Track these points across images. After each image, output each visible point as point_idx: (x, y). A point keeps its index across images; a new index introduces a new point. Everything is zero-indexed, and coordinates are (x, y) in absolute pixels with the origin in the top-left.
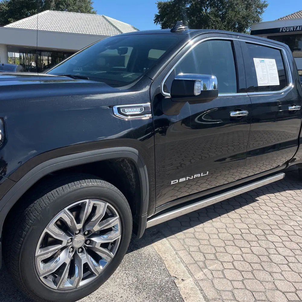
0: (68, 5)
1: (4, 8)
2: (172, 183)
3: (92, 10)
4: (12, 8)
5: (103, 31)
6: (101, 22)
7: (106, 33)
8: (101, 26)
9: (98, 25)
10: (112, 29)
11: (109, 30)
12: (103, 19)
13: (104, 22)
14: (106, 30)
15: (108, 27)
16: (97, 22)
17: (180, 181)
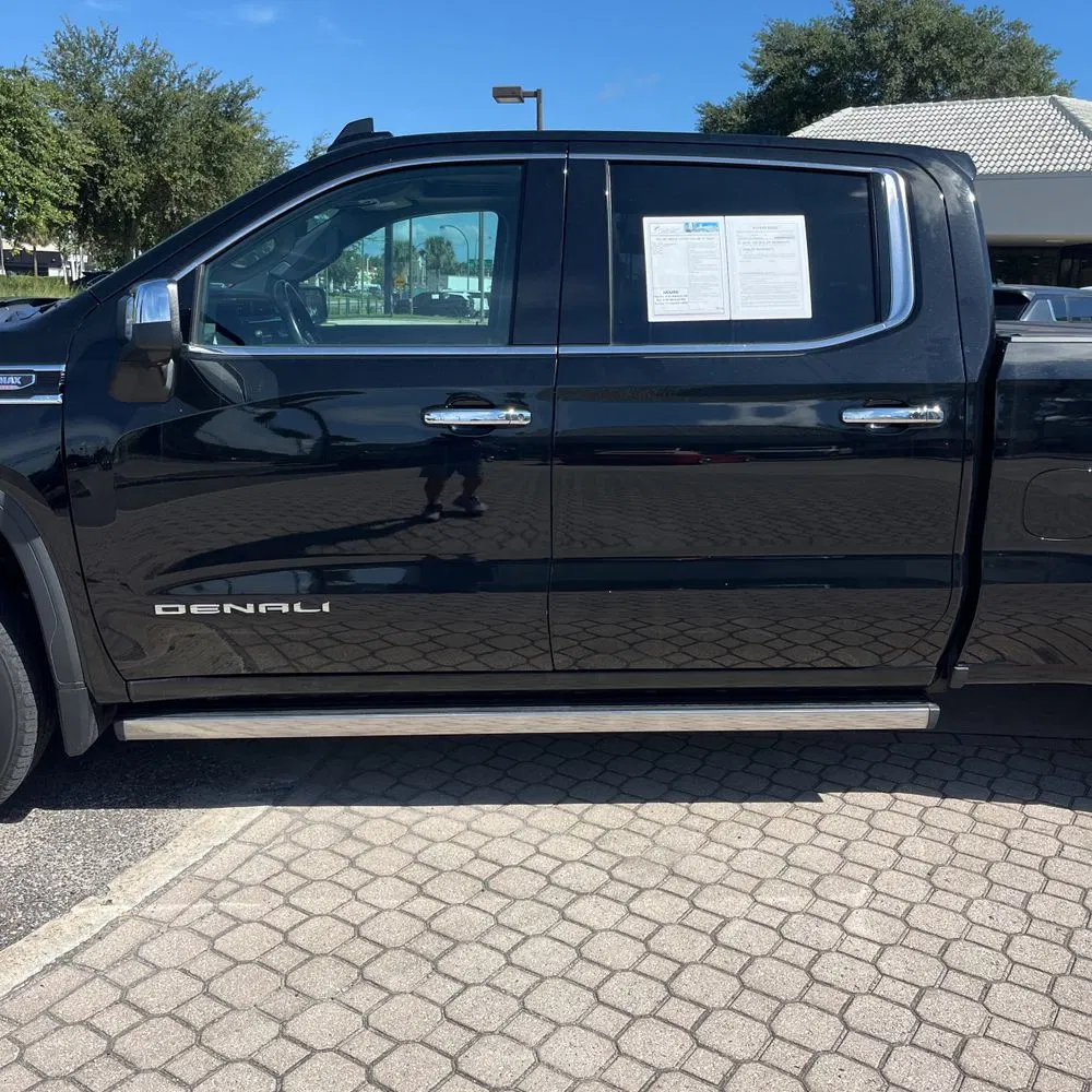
0: (952, 79)
1: (734, 120)
2: (159, 610)
3: (1055, 82)
4: (760, 115)
5: (1037, 156)
6: (1036, 123)
7: (1047, 162)
8: (1033, 139)
9: (1023, 134)
10: (1078, 143)
11: (1061, 149)
12: (1049, 112)
13: (1049, 122)
14: (1047, 150)
15: (1060, 138)
16: (1023, 123)
17: (194, 609)
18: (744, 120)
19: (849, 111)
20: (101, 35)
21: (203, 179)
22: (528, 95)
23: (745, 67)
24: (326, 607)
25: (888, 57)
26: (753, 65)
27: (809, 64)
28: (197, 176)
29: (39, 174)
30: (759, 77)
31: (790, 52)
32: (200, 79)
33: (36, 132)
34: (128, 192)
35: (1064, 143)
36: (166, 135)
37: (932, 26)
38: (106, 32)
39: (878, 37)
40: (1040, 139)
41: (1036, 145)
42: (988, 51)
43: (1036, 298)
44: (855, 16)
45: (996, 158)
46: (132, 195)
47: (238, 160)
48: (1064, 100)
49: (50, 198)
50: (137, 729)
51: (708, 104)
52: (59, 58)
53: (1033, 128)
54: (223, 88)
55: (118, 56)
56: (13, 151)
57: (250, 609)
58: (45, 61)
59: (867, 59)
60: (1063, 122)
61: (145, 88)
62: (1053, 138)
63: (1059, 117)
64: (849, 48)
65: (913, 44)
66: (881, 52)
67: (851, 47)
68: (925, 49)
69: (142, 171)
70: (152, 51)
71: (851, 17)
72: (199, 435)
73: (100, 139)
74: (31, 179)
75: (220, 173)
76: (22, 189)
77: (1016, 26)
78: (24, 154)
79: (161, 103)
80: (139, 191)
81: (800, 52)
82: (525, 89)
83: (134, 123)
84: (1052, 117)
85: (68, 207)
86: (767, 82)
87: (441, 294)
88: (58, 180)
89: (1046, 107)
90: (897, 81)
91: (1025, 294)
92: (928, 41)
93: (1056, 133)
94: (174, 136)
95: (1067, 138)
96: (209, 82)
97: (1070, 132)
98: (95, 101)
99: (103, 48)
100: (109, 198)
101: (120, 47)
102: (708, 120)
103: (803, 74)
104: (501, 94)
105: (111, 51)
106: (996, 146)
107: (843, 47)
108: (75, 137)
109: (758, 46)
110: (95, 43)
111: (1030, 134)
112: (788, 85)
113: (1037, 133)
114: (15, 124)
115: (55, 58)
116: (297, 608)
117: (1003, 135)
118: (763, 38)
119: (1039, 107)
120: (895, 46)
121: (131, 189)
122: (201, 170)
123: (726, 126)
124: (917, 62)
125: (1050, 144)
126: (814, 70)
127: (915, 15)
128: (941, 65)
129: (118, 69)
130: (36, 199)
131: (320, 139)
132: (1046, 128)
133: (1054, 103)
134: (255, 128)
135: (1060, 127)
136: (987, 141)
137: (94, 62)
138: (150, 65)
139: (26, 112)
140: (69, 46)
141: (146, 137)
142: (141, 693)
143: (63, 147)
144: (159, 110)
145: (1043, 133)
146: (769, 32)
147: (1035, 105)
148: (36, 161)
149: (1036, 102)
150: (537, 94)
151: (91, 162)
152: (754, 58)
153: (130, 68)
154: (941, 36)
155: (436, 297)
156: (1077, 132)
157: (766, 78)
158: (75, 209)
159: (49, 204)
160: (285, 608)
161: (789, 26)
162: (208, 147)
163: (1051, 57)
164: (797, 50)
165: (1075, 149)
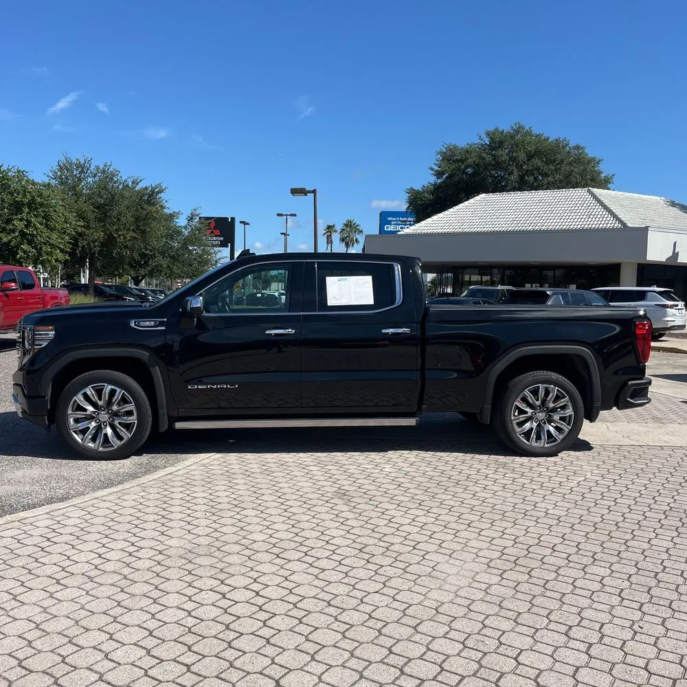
1: (426, 197)
2: (189, 387)
4: (441, 195)
5: (579, 220)
6: (580, 202)
7: (584, 223)
8: (578, 211)
9: (573, 208)
10: (601, 213)
11: (592, 216)
12: (587, 197)
13: (587, 202)
14: (584, 217)
15: (592, 210)
16: (573, 202)
17: (199, 387)
18: (431, 197)
19: (483, 195)
20: (82, 162)
21: (135, 235)
22: (309, 192)
23: (432, 169)
24: (237, 386)
25: (509, 164)
26: (436, 168)
27: (467, 167)
28: (131, 234)
29: (55, 236)
30: (439, 174)
31: (457, 161)
32: (133, 182)
33: (54, 216)
34: (94, 243)
35: (593, 213)
36: (115, 213)
37: (531, 148)
38: (85, 161)
39: (503, 154)
40: (581, 211)
41: (579, 214)
42: (562, 161)
43: (553, 294)
44: (490, 143)
45: (558, 221)
46: (96, 244)
47: (154, 224)
48: (595, 190)
49: (59, 248)
50: (179, 425)
51: (412, 189)
52: (59, 173)
53: (578, 205)
54: (146, 188)
55: (91, 172)
56: (42, 225)
57: (215, 387)
58: (51, 175)
59: (497, 165)
60: (594, 202)
61: (105, 188)
62: (588, 210)
63: (592, 199)
64: (487, 159)
65: (522, 156)
66: (505, 162)
67: (488, 159)
68: (528, 160)
69: (102, 231)
70: (108, 169)
71: (488, 143)
72: (198, 338)
73: (81, 216)
74: (50, 239)
75: (144, 232)
76: (45, 244)
77: (577, 147)
78: (47, 226)
79: (113, 196)
80: (100, 242)
81: (462, 161)
82: (307, 189)
83: (99, 207)
84: (588, 199)
85: (66, 252)
86: (444, 177)
87: (262, 294)
88: (62, 239)
89: (585, 194)
90: (514, 177)
91: (548, 293)
92: (530, 156)
93: (590, 208)
94: (120, 213)
95: (595, 210)
96: (137, 184)
97: (597, 207)
98: (77, 195)
99: (82, 168)
100: (84, 246)
101: (92, 167)
102: (412, 197)
103: (464, 172)
104: (295, 192)
105: (88, 170)
106: (559, 215)
107: (484, 159)
108: (72, 217)
109: (439, 157)
110: (79, 166)
111: (576, 208)
112: (456, 179)
113: (580, 208)
114: (43, 211)
115: (56, 173)
116: (228, 386)
117: (563, 209)
118: (441, 153)
119: (582, 194)
120: (513, 159)
121: (96, 241)
122: (134, 231)
123: (422, 200)
124: (525, 167)
125: (586, 214)
126: (470, 170)
127: (523, 142)
128: (538, 169)
129: (90, 180)
130: (51, 248)
131: (195, 210)
132: (585, 205)
133: (589, 191)
134: (163, 207)
135: (592, 205)
136: (554, 212)
137: (78, 175)
138: (107, 177)
139: (49, 206)
140: (65, 167)
141: (105, 213)
142: (182, 413)
143: (66, 222)
144: (113, 199)
145: (583, 208)
146: (445, 150)
147: (580, 193)
148: (52, 229)
149: (580, 191)
150: (314, 192)
151: (79, 229)
152: (436, 164)
153: (97, 178)
154: (537, 153)
155: (259, 295)
156: (600, 207)
157: (444, 174)
158: (70, 253)
159: (58, 251)
160: (225, 387)
161: (455, 147)
162: (137, 219)
163: (598, 163)
164: (460, 160)
165: (599, 216)
